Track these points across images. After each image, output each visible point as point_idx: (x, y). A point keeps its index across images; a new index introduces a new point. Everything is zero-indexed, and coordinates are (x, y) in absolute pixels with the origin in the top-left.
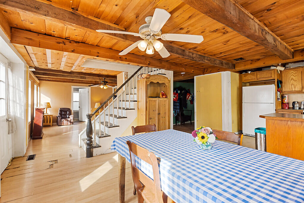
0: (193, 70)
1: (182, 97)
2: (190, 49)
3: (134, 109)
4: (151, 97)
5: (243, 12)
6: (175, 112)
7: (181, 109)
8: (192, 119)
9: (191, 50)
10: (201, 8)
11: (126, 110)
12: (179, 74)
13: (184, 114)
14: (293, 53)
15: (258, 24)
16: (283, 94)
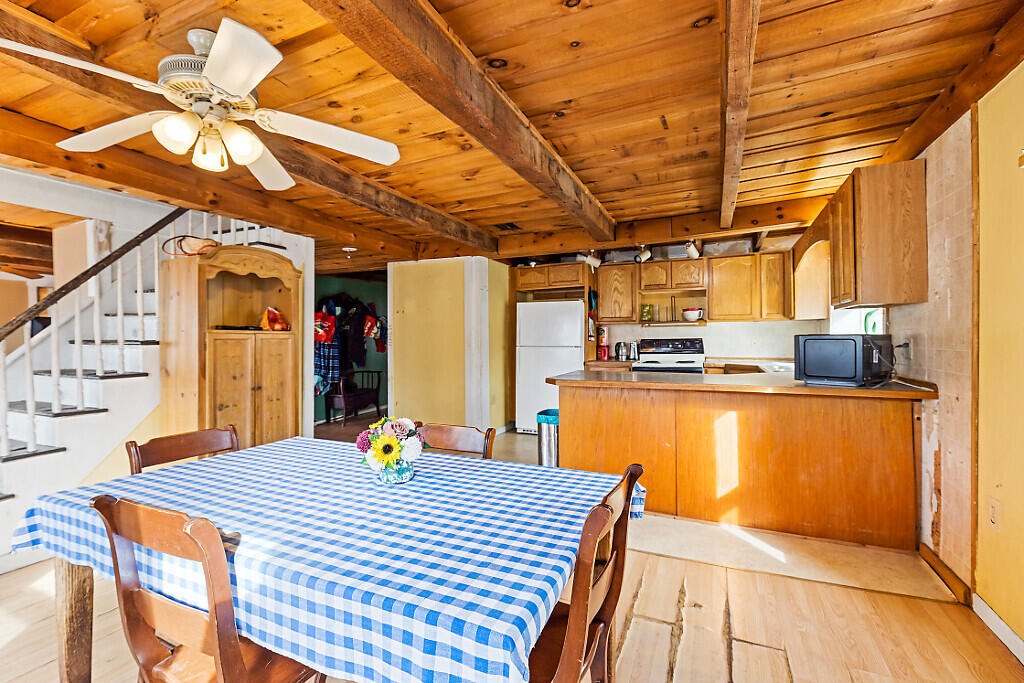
0: (382, 244)
1: (347, 327)
2: (368, 175)
3: (147, 375)
4: (224, 328)
5: (503, 102)
6: (325, 377)
7: (345, 367)
8: (381, 399)
9: (372, 180)
10: (388, 61)
11: (102, 378)
12: (336, 252)
13: (355, 386)
14: (615, 227)
15: (540, 143)
16: (600, 325)
